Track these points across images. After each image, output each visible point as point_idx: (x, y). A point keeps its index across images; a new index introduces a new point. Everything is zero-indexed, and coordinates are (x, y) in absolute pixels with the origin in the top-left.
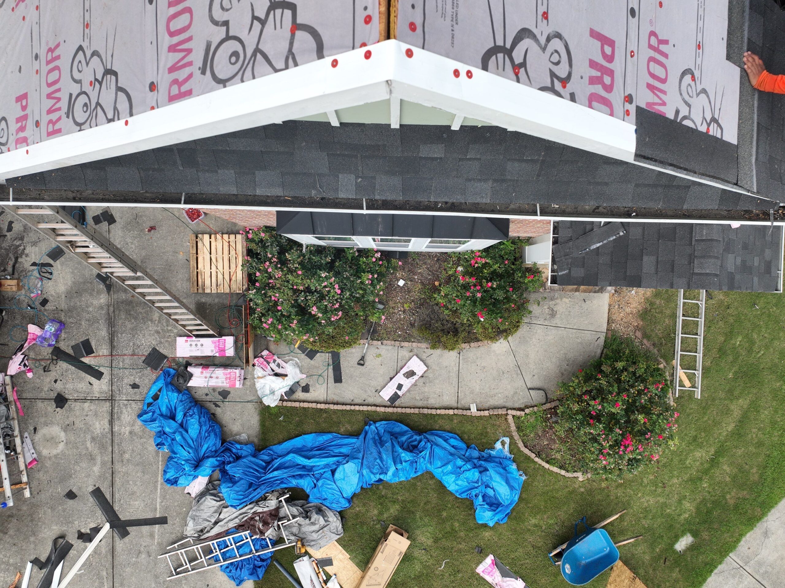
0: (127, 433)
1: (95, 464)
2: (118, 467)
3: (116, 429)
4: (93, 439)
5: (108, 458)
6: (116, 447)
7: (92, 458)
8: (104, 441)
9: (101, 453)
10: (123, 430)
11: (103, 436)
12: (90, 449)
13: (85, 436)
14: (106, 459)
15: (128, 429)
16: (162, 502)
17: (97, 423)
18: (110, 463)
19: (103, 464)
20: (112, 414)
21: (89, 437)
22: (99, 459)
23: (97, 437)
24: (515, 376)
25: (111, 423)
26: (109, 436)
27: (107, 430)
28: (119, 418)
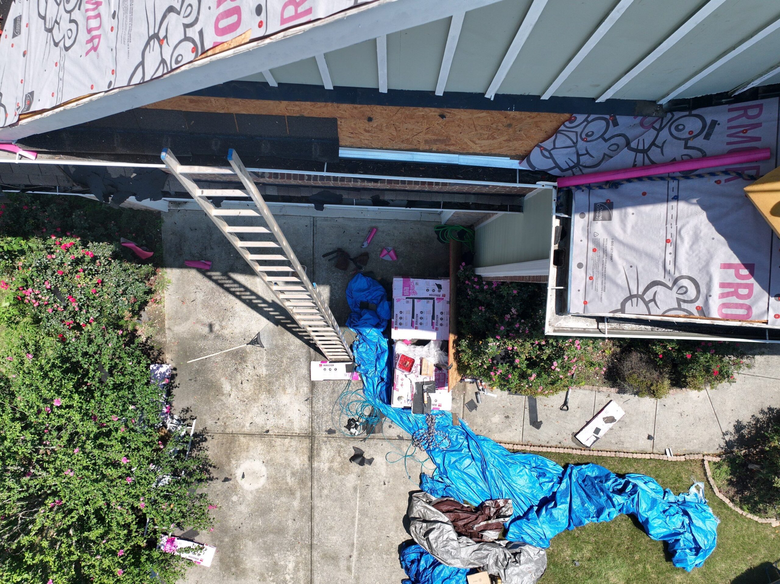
0: (326, 469)
1: (295, 499)
2: (317, 502)
3: (315, 465)
4: (293, 474)
5: (307, 493)
6: (315, 482)
7: (291, 493)
8: (304, 477)
9: (300, 488)
10: (322, 466)
11: (303, 472)
12: (290, 484)
13: (285, 471)
14: (306, 494)
15: (327, 465)
16: (359, 537)
17: (297, 459)
18: (309, 498)
19: (303, 499)
20: (312, 449)
21: (288, 472)
22: (298, 494)
23: (297, 472)
24: (711, 422)
25: (311, 458)
26: (309, 471)
27: (306, 466)
28: (318, 455)
